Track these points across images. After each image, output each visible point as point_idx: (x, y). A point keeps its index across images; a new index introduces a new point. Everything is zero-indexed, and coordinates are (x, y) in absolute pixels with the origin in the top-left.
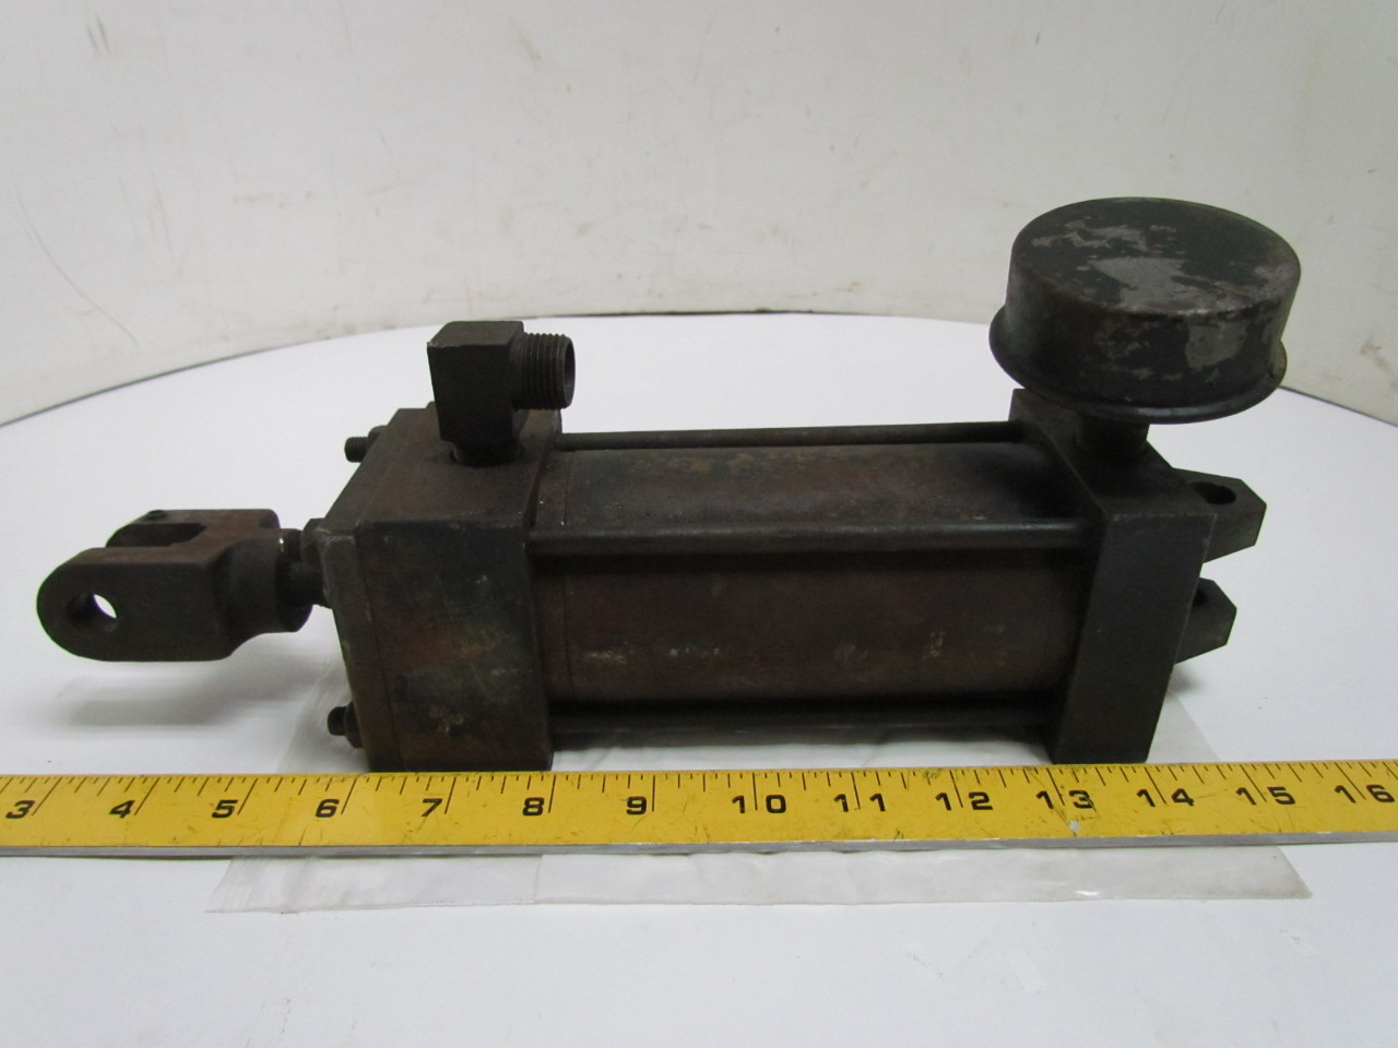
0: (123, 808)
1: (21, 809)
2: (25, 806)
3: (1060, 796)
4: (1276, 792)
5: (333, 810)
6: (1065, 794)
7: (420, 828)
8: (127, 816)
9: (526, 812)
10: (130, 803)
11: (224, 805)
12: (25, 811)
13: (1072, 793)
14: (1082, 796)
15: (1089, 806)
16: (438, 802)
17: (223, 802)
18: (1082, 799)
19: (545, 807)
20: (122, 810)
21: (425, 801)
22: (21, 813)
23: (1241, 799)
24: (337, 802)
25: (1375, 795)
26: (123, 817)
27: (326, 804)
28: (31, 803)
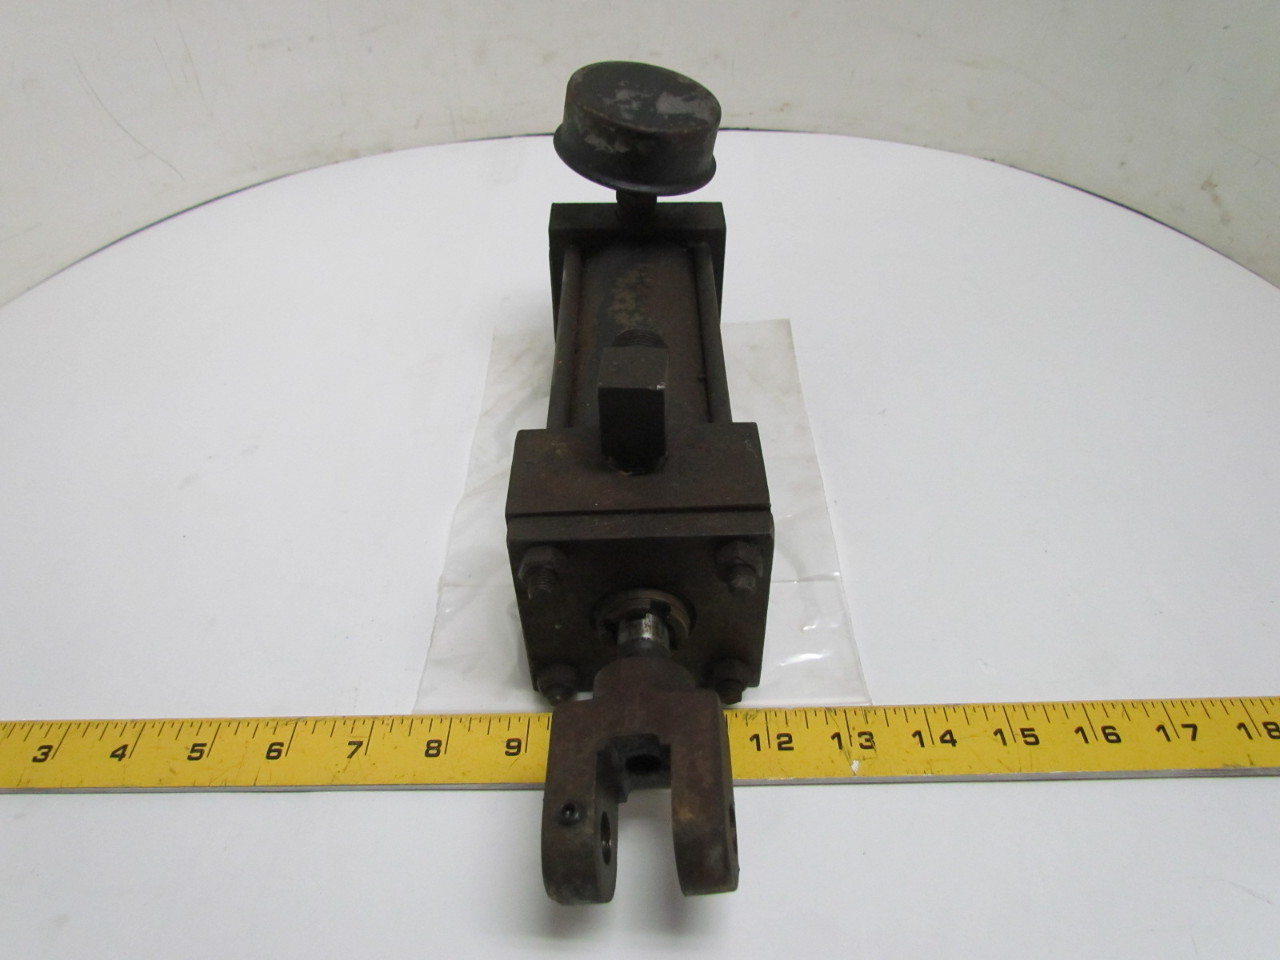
0: (120, 752)
1: (43, 754)
2: (46, 750)
3: (850, 736)
4: (1026, 733)
5: (279, 752)
6: (855, 735)
7: (345, 769)
8: (124, 759)
9: (427, 754)
10: (125, 747)
11: (196, 748)
12: (46, 755)
13: (860, 734)
14: (867, 737)
15: (871, 747)
16: (360, 744)
17: (195, 745)
18: (867, 740)
19: (442, 749)
20: (119, 754)
21: (350, 743)
22: (43, 757)
23: (996, 741)
24: (281, 744)
25: (1106, 736)
26: (120, 760)
27: (274, 747)
28: (50, 748)
